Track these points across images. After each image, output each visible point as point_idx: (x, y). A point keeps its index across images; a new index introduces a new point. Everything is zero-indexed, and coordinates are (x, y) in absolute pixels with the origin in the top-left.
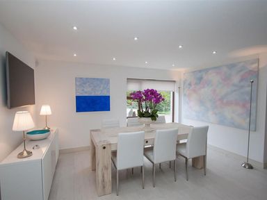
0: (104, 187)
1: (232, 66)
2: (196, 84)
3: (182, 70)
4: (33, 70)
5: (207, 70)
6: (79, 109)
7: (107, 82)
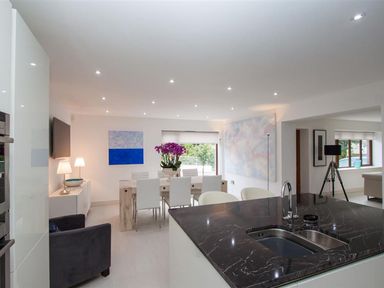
0: (125, 224)
1: (259, 119)
2: (235, 136)
3: (224, 121)
4: (69, 126)
5: (241, 122)
6: (112, 162)
7: (141, 135)
